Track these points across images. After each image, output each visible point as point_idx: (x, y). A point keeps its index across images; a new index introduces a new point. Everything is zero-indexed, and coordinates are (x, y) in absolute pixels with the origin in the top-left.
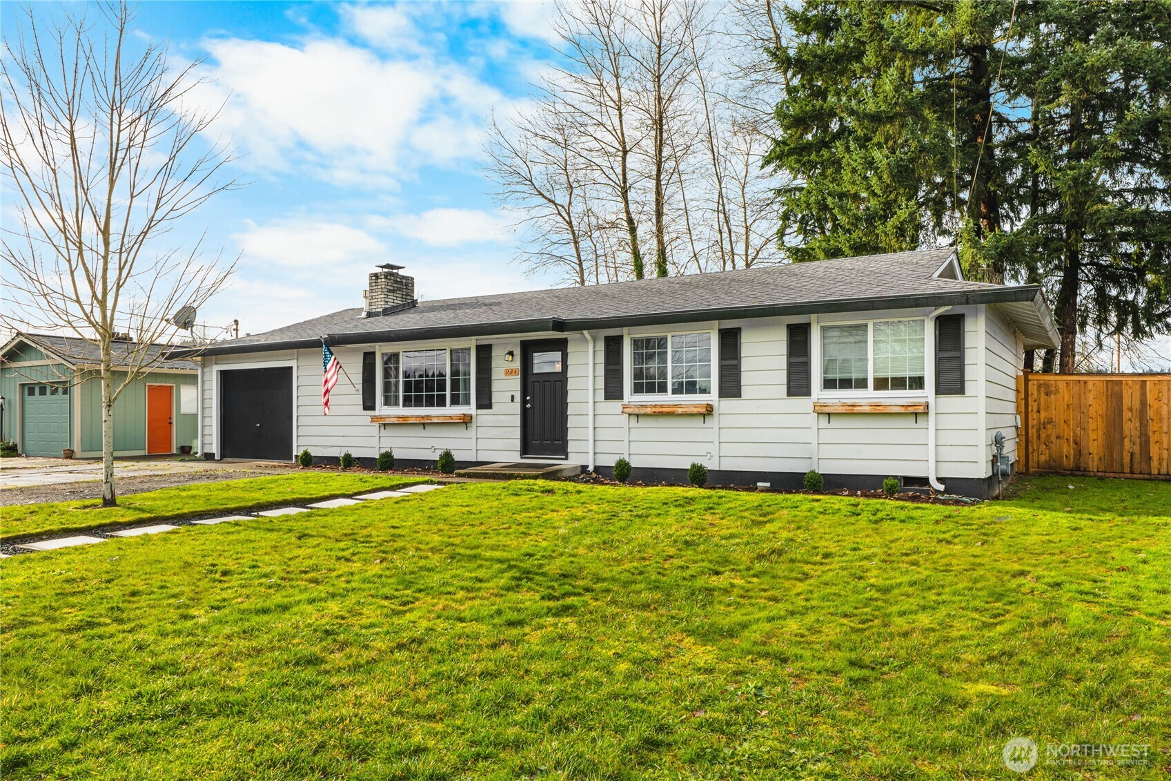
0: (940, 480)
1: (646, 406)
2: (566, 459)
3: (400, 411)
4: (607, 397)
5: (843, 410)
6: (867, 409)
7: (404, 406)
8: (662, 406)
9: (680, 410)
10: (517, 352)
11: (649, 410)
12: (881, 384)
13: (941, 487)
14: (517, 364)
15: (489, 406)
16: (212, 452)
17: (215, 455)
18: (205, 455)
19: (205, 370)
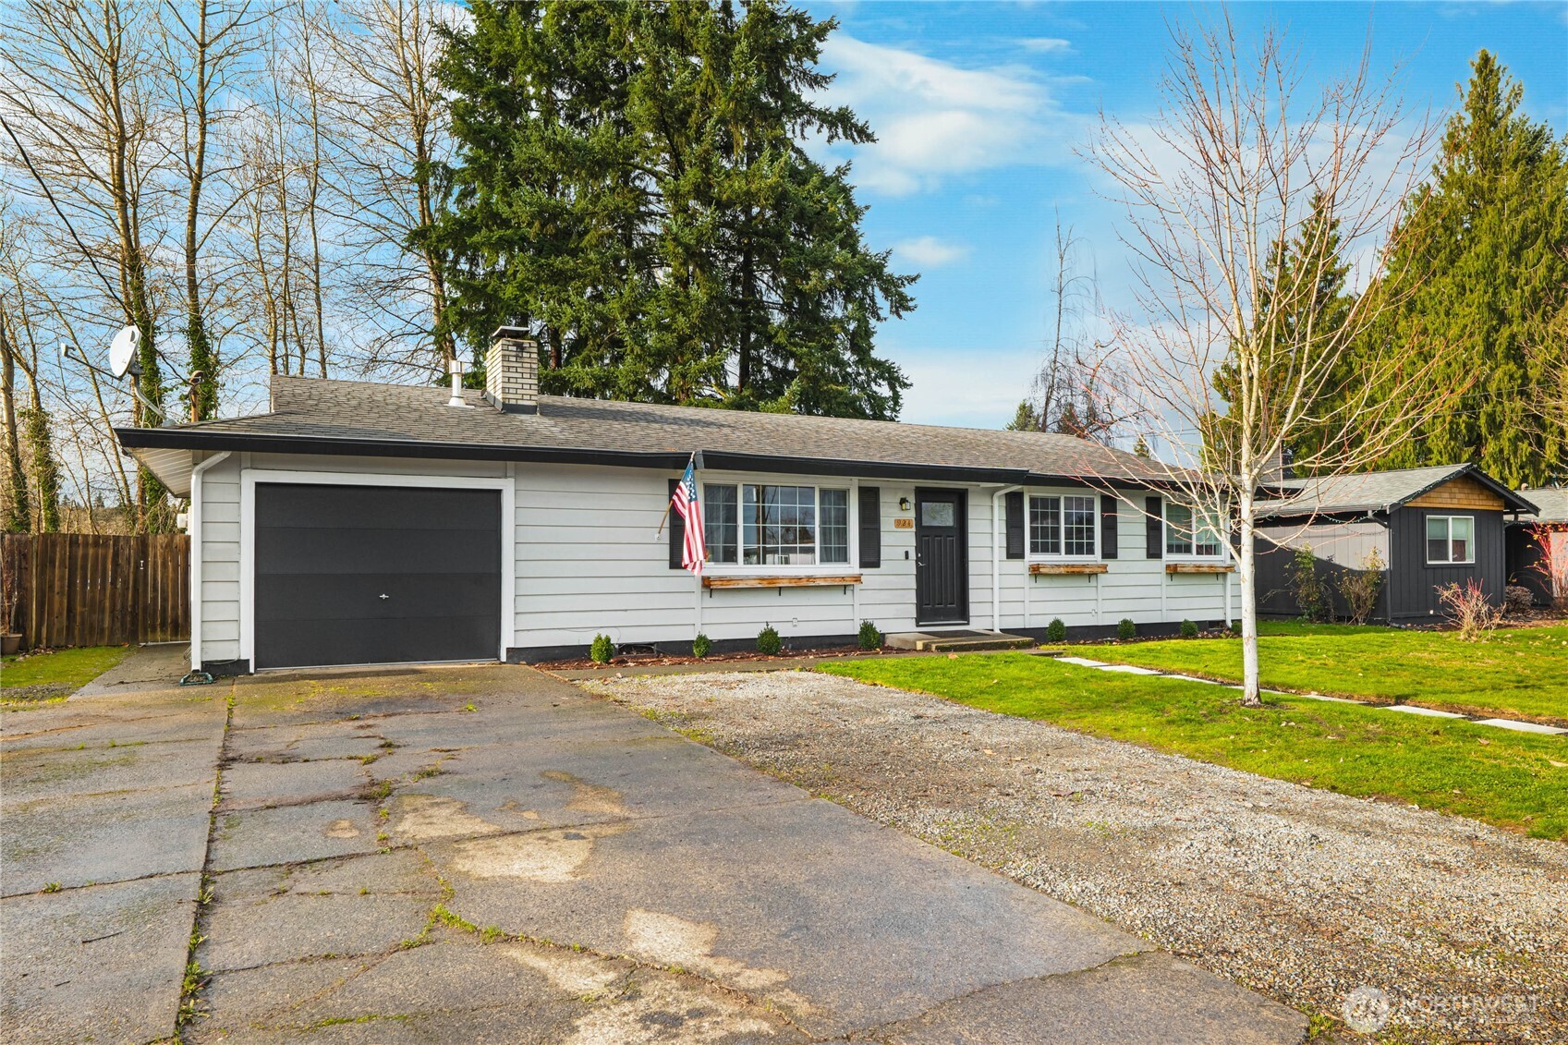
0: (1232, 622)
1: (1059, 566)
2: (968, 624)
3: (743, 569)
4: (1009, 556)
5: (1193, 570)
7: (747, 562)
8: (1073, 566)
9: (1080, 571)
10: (912, 499)
11: (1062, 570)
12: (1200, 550)
13: (1231, 627)
14: (911, 515)
15: (877, 565)
16: (235, 657)
17: (242, 664)
18: (207, 665)
19: (210, 478)
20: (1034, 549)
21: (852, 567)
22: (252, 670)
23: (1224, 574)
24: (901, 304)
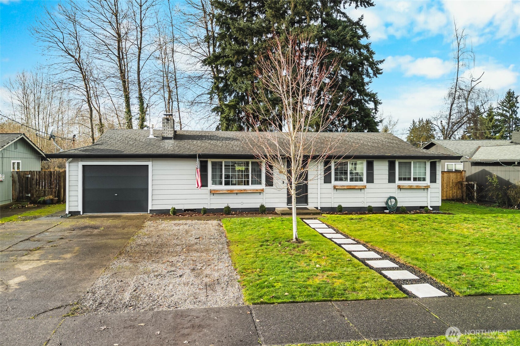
0: (431, 207)
2: (308, 205)
3: (223, 187)
4: (325, 182)
6: (415, 187)
7: (225, 185)
9: (357, 188)
12: (415, 179)
13: (431, 209)
14: (285, 169)
15: (272, 185)
16: (77, 210)
17: (78, 212)
18: (70, 212)
19: (71, 164)
20: (336, 179)
21: (263, 186)
22: (81, 213)
23: (427, 189)
24: (377, 72)
